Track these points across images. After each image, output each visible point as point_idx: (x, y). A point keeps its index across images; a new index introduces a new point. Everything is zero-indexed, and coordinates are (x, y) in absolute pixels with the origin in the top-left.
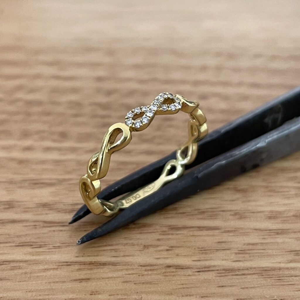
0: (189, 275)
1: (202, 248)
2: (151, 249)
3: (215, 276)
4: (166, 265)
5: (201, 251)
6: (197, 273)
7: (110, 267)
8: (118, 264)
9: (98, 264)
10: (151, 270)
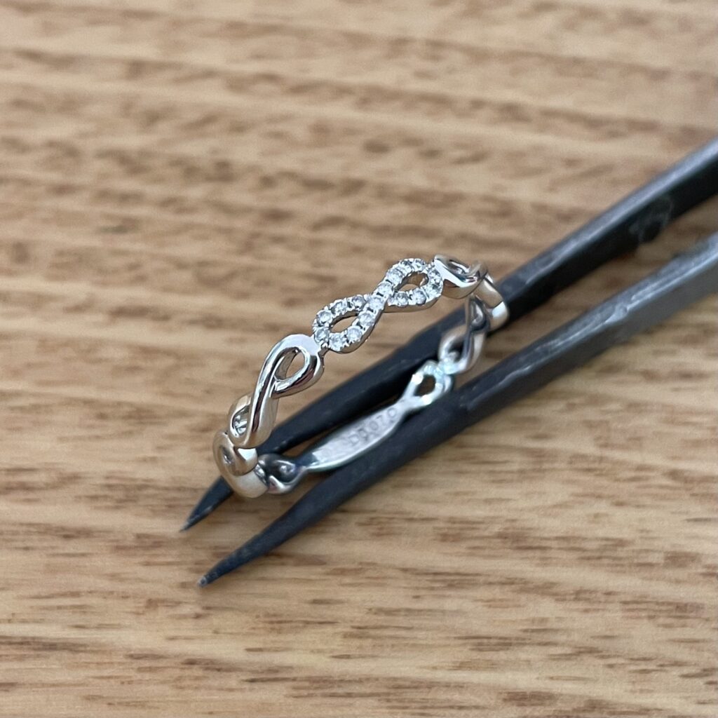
0: (231, 690)
1: (275, 615)
2: (162, 612)
3: (286, 696)
4: (186, 658)
5: (272, 622)
6: (247, 686)
7: (65, 654)
8: (82, 649)
9: (38, 643)
10: (150, 669)
